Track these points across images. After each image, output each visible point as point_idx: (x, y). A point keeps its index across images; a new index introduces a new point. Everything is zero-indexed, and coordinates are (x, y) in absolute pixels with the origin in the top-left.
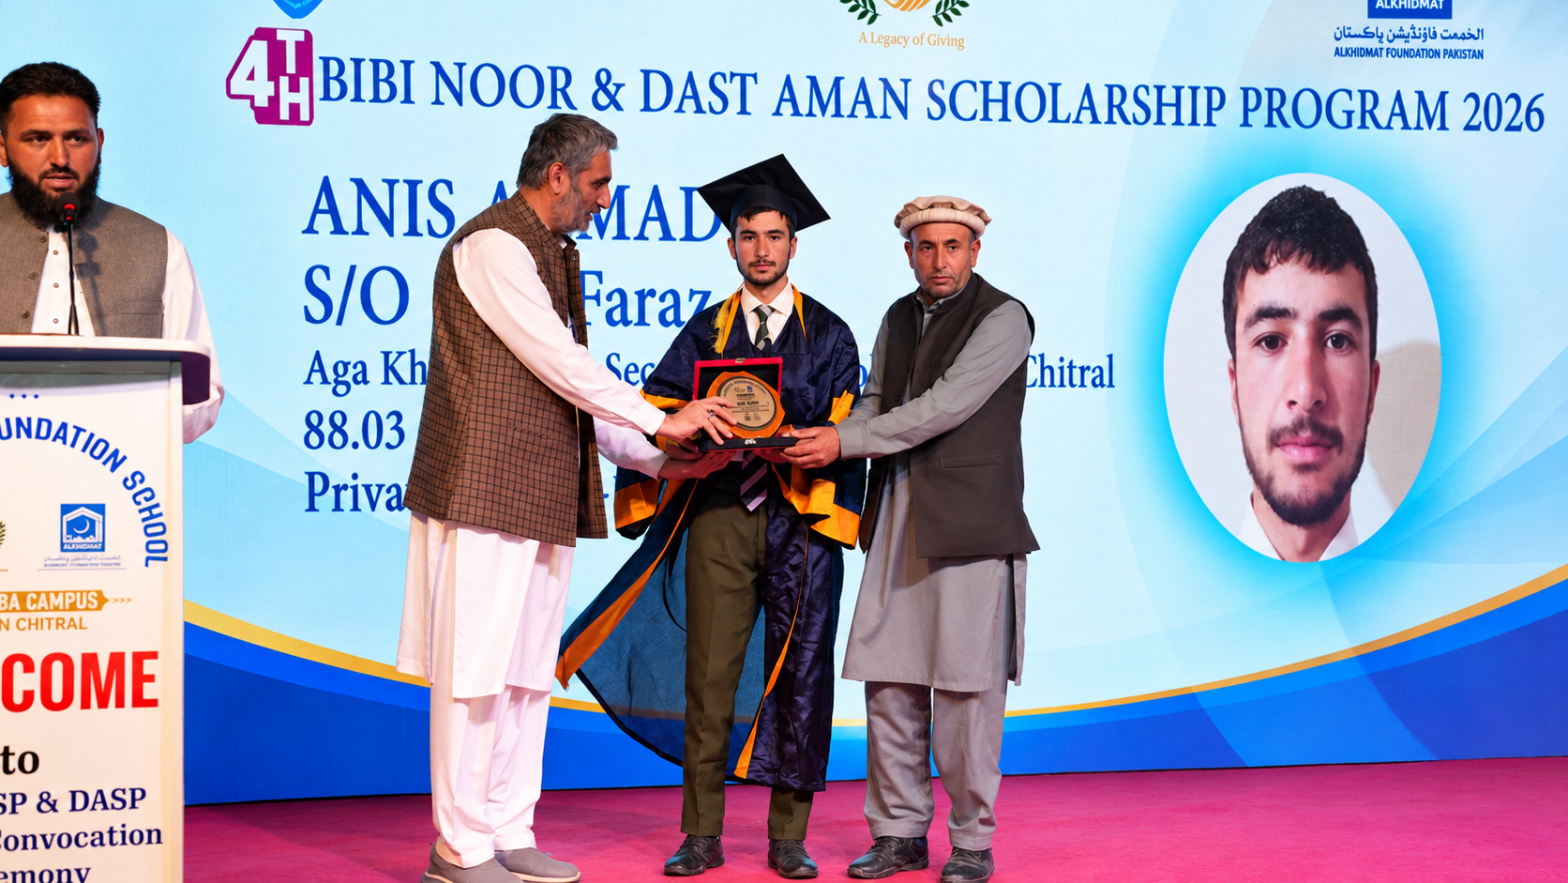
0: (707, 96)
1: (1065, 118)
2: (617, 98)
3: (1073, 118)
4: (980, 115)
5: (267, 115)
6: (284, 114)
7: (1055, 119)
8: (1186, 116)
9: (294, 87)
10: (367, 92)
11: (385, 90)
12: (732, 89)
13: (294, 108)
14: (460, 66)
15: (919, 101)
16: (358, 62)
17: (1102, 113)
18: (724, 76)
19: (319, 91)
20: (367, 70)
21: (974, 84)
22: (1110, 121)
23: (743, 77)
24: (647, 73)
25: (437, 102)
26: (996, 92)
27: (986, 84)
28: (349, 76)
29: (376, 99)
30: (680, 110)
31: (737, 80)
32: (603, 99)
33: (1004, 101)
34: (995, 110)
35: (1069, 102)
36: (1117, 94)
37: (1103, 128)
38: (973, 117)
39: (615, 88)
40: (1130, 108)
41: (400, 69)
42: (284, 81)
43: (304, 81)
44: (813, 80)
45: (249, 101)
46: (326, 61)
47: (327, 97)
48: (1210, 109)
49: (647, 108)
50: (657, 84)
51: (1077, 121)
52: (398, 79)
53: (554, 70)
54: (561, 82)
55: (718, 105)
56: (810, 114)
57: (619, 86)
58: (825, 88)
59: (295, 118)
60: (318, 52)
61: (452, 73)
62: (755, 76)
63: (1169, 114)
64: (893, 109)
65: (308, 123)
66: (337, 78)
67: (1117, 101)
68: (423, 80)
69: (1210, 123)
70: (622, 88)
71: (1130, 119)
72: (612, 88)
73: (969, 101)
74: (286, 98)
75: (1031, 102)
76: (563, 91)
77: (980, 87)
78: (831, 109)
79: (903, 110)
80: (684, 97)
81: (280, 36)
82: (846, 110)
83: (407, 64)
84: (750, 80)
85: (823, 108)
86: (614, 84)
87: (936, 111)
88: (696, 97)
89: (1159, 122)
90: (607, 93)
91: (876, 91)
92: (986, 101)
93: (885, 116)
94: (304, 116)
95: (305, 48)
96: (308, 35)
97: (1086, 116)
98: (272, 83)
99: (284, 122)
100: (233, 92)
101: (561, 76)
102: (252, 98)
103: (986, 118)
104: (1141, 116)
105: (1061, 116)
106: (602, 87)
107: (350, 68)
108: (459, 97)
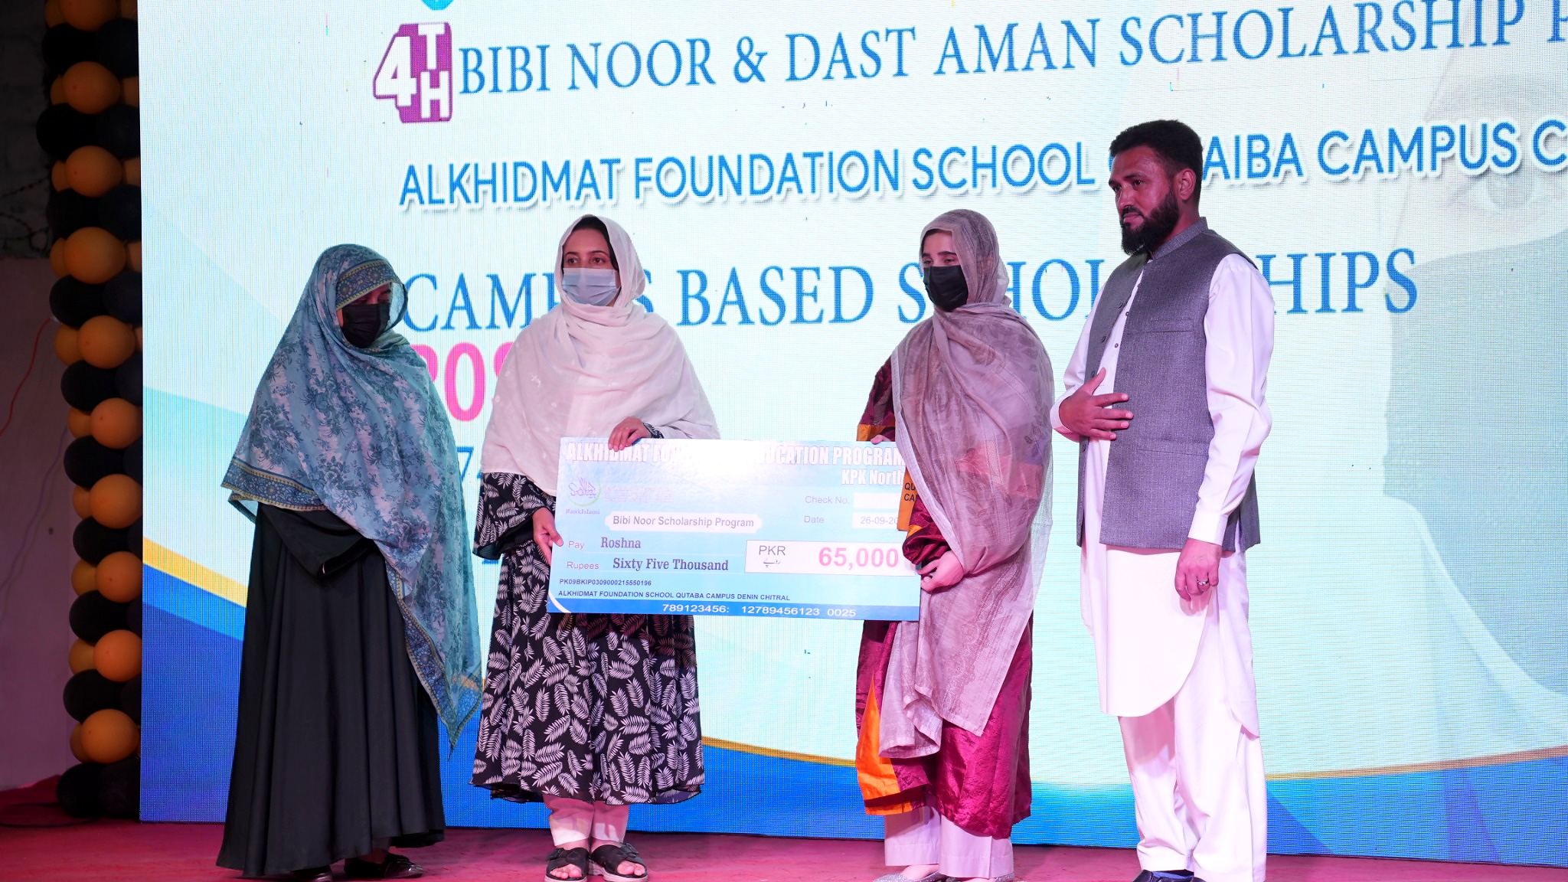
0: (857, 57)
1: (1299, 50)
2: (760, 68)
3: (1310, 49)
4: (1188, 55)
5: (410, 114)
6: (426, 112)
7: (1286, 53)
8: (1467, 35)
9: (435, 83)
10: (504, 82)
11: (521, 79)
12: (887, 50)
13: (435, 105)
14: (596, 46)
15: (1109, 45)
16: (495, 51)
17: (1350, 41)
18: (877, 34)
19: (458, 85)
20: (504, 57)
21: (1180, 19)
22: (1361, 49)
23: (900, 32)
24: (792, 38)
25: (573, 87)
26: (1207, 25)
27: (1195, 17)
28: (486, 68)
29: (514, 89)
30: (828, 77)
31: (894, 36)
32: (745, 71)
33: (1219, 36)
34: (1207, 48)
35: (1304, 30)
36: (1370, 14)
37: (1352, 59)
38: (1179, 59)
39: (757, 58)
40: (1388, 30)
41: (535, 55)
42: (425, 77)
43: (444, 76)
44: (982, 30)
45: (392, 101)
46: (465, 52)
47: (466, 90)
48: (1502, 24)
49: (793, 77)
50: (804, 47)
51: (1316, 53)
52: (534, 67)
53: (692, 42)
54: (699, 58)
55: (870, 66)
56: (979, 70)
57: (761, 55)
58: (996, 38)
59: (435, 116)
60: (457, 44)
61: (588, 55)
62: (912, 31)
63: (1442, 35)
64: (1078, 56)
65: (448, 119)
66: (476, 70)
67: (1369, 23)
68: (560, 64)
69: (1501, 41)
70: (764, 58)
71: (1388, 44)
72: (754, 58)
73: (1173, 39)
74: (428, 94)
75: (1253, 34)
76: (702, 66)
77: (1188, 21)
78: (1003, 62)
79: (1091, 58)
80: (833, 61)
81: (421, 31)
82: (1020, 62)
83: (543, 49)
84: (907, 36)
85: (994, 62)
86: (758, 54)
87: (1130, 53)
88: (845, 60)
89: (1429, 45)
90: (749, 63)
91: (1056, 39)
92: (1195, 38)
93: (1068, 66)
94: (444, 112)
95: (444, 42)
96: (447, 27)
97: (1328, 45)
98: (414, 80)
99: (427, 120)
100: (379, 93)
101: (700, 48)
102: (395, 97)
103: (1195, 58)
104: (1403, 38)
105: (1294, 49)
106: (744, 58)
107: (488, 57)
108: (594, 79)
